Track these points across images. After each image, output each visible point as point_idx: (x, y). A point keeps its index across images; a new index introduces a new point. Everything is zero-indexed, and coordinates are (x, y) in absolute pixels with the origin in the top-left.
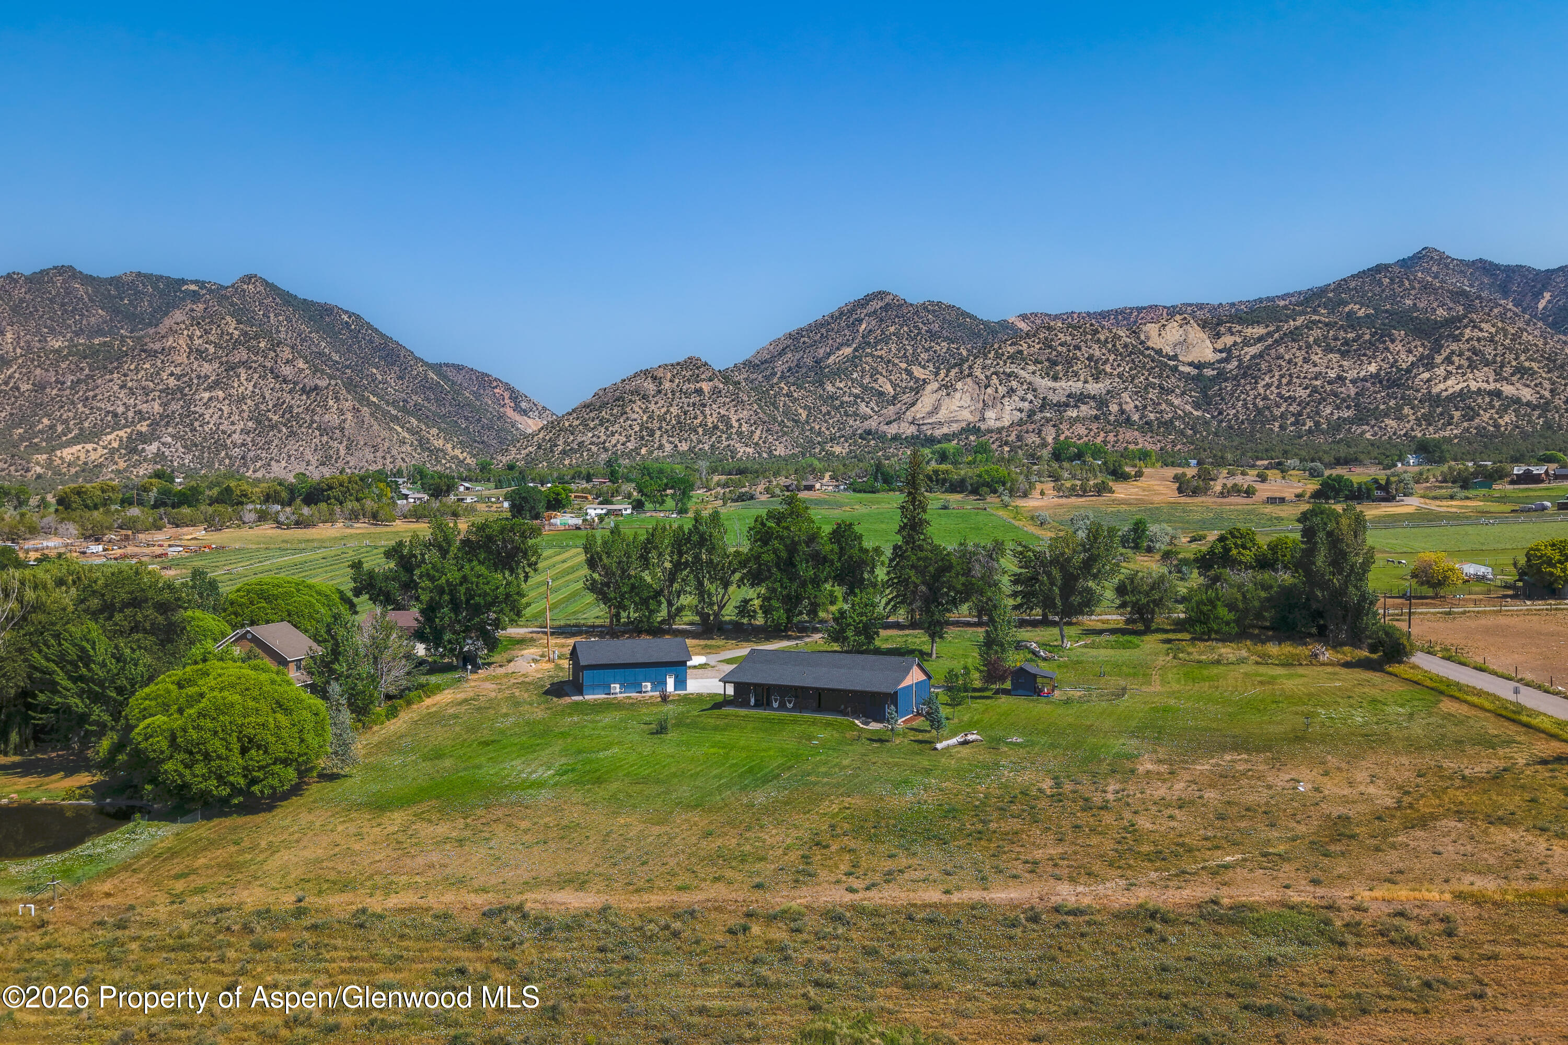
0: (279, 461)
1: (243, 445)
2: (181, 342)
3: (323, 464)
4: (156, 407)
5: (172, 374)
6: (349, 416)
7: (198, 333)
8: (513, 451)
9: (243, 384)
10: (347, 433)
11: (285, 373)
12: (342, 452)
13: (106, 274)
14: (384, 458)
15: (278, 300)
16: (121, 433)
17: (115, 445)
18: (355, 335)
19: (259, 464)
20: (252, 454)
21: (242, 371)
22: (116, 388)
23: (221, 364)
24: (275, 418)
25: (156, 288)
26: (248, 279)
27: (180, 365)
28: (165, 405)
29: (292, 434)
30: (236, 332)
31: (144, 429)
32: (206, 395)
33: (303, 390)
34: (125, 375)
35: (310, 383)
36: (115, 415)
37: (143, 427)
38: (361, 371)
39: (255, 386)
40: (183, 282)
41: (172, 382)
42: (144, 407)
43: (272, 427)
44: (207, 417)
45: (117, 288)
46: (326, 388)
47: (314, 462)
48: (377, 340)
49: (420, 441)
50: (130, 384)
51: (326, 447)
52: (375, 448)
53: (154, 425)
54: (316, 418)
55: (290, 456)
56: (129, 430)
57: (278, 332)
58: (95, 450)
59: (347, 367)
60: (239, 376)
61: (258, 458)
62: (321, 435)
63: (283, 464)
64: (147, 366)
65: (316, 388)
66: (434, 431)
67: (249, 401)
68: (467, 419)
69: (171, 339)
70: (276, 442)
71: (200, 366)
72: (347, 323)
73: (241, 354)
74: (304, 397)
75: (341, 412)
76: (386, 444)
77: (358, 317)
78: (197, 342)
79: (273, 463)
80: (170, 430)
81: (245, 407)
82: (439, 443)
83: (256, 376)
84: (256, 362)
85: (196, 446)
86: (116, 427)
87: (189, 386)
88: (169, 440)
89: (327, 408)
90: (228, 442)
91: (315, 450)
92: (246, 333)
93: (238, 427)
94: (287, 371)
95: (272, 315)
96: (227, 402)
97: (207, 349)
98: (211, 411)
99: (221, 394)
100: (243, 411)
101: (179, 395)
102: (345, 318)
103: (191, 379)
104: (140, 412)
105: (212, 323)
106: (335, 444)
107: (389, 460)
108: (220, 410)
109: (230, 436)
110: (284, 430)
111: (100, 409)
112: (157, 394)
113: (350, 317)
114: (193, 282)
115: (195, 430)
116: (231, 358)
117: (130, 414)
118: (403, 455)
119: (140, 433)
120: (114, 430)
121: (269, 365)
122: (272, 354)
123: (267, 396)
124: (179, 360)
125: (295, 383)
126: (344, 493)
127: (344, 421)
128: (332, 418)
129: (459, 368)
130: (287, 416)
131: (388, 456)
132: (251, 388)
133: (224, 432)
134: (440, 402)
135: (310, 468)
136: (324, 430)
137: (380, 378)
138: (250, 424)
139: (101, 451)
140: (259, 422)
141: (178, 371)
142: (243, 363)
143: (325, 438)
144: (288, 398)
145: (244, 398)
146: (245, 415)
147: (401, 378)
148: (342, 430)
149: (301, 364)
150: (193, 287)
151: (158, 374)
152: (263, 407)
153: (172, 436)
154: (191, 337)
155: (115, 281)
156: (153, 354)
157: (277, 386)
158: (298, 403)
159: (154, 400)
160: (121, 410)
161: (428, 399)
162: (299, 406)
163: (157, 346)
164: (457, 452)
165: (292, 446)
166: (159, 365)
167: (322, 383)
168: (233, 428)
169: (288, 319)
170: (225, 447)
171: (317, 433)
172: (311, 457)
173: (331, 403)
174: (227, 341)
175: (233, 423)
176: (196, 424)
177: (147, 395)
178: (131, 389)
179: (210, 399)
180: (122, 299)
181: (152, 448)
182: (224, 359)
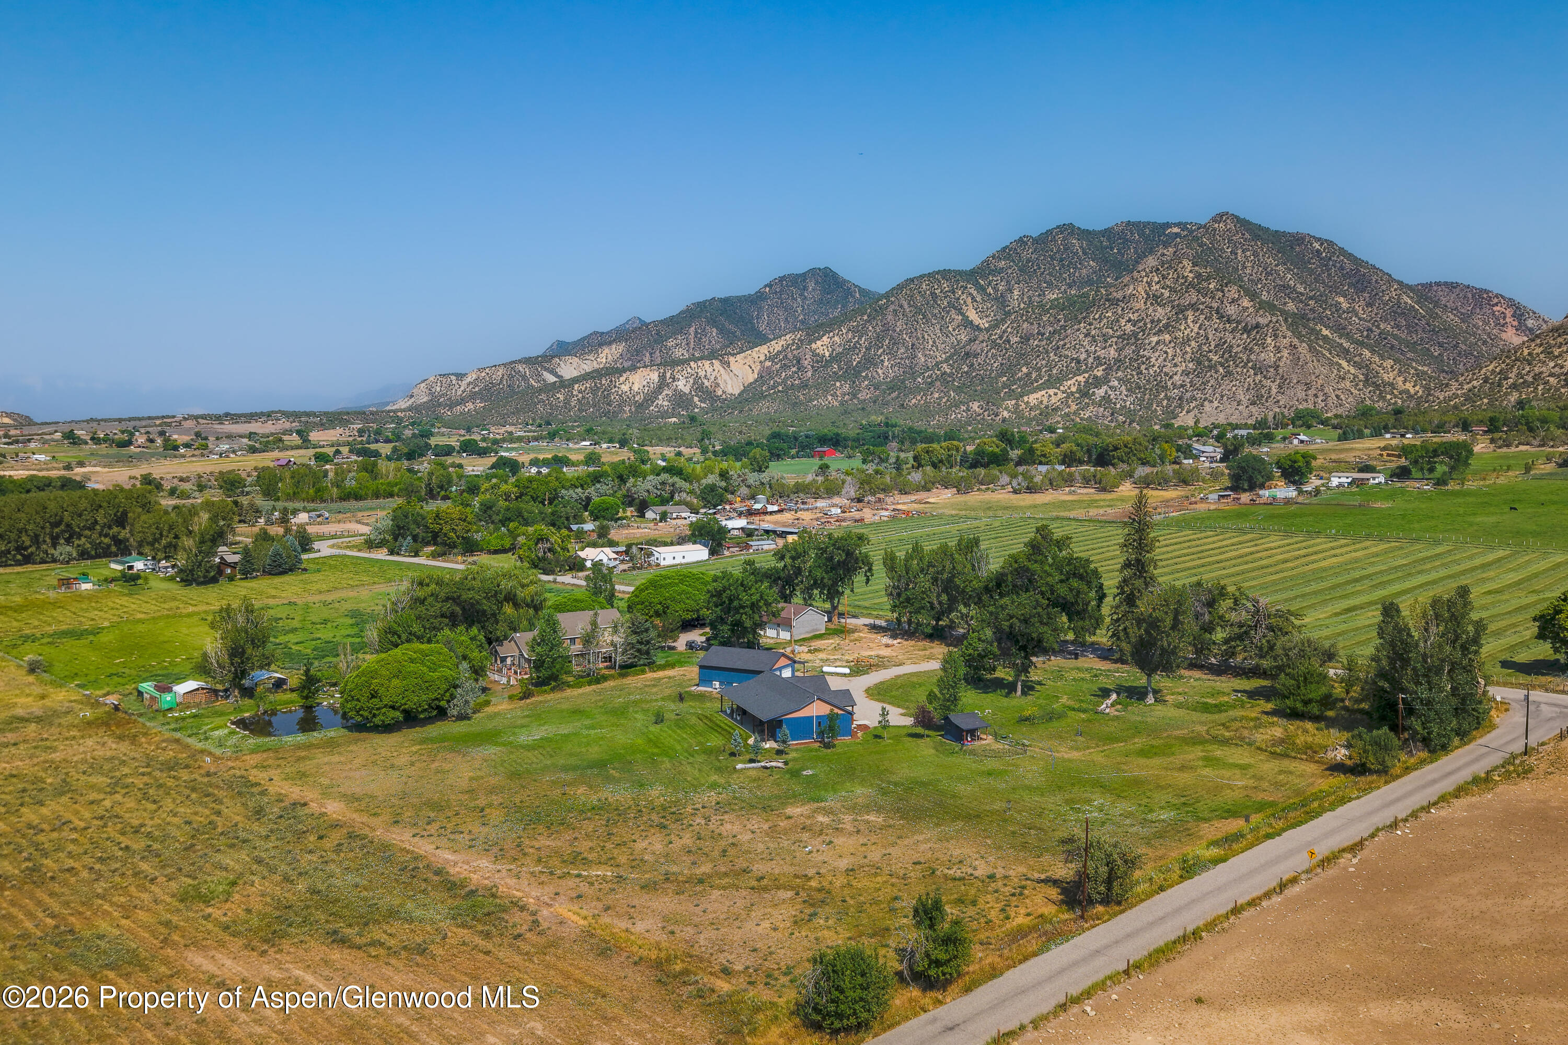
0: (1211, 402)
1: (1182, 386)
2: (1140, 289)
3: (1253, 403)
4: (1112, 352)
5: (1129, 321)
6: (1285, 353)
7: (1156, 279)
8: (1454, 385)
9: (1190, 327)
10: (1281, 371)
11: (1230, 312)
12: (1274, 391)
13: (1099, 227)
14: (1316, 396)
15: (1247, 236)
16: (1080, 378)
17: (1074, 389)
18: (1325, 264)
19: (1192, 405)
20: (1188, 395)
21: (1190, 313)
22: (1081, 336)
23: (1173, 307)
24: (1215, 358)
25: (1142, 234)
26: (1220, 217)
27: (1137, 311)
28: (1119, 350)
29: (1229, 373)
30: (1191, 275)
31: (1099, 374)
32: (1155, 339)
33: (1246, 330)
34: (1090, 324)
35: (1252, 321)
36: (1078, 362)
37: (1099, 372)
38: (1326, 302)
39: (1200, 328)
40: (1168, 225)
41: (1129, 328)
42: (1101, 353)
43: (1210, 367)
44: (1153, 360)
45: (1109, 239)
46: (1267, 325)
47: (1245, 402)
48: (1348, 265)
49: (1366, 376)
50: (1093, 332)
51: (1258, 386)
52: (1308, 386)
53: (1108, 369)
54: (1253, 357)
55: (1222, 396)
56: (1086, 375)
57: (1244, 267)
58: (1056, 394)
59: (1311, 298)
60: (1186, 319)
61: (1193, 398)
62: (1255, 374)
63: (1216, 404)
64: (1109, 314)
65: (1257, 326)
66: (1389, 363)
67: (1193, 343)
68: (1441, 345)
69: (1132, 287)
70: (1212, 382)
71: (1154, 311)
72: (1318, 251)
73: (1193, 297)
74: (1245, 336)
75: (1278, 349)
76: (1320, 382)
77: (1331, 243)
78: (1154, 288)
79: (1206, 403)
80: (1120, 373)
81: (1188, 349)
82: (1388, 377)
83: (1202, 317)
84: (1203, 303)
85: (1140, 388)
86: (1078, 372)
87: (1143, 331)
88: (1116, 383)
89: (1264, 346)
90: (1169, 383)
91: (1248, 389)
92: (1200, 274)
93: (1180, 369)
94: (1231, 310)
95: (1239, 251)
96: (1173, 345)
97: (1162, 294)
98: (1157, 354)
99: (1167, 337)
100: (1186, 352)
101: (1133, 340)
102: (1317, 245)
103: (1145, 324)
104: (1098, 358)
105: (1170, 267)
106: (1268, 383)
107: (1321, 398)
108: (1166, 352)
109: (1171, 377)
110: (1221, 370)
111: (1066, 357)
112: (1115, 340)
113: (1321, 245)
114: (1176, 225)
115: (1141, 373)
116: (1182, 301)
117: (1091, 360)
118: (1339, 393)
119: (1096, 377)
120: (1075, 375)
121: (1215, 305)
122: (1220, 294)
123: (1211, 337)
124: (1137, 306)
125: (1238, 322)
126: (1127, 454)
127: (1280, 359)
128: (1268, 357)
129: (1452, 286)
130: (1226, 356)
131: (1320, 394)
132: (1196, 330)
133: (1166, 374)
134: (1411, 328)
135: (1240, 408)
136: (1259, 369)
137: (1345, 305)
138: (1191, 365)
139: (1061, 395)
140: (1199, 363)
141: (1134, 317)
142: (1193, 306)
143: (1259, 377)
144: (1229, 337)
145: (1189, 340)
146: (1188, 357)
147: (1369, 305)
148: (1277, 367)
149: (1246, 303)
150: (1176, 230)
151: (1118, 321)
152: (1205, 348)
153: (1119, 380)
154: (1149, 284)
155: (1107, 233)
156: (1115, 302)
157: (1221, 326)
158: (1238, 341)
159: (1111, 346)
160: (1083, 357)
161: (1398, 327)
162: (1238, 346)
163: (1119, 295)
164: (1409, 386)
165: (1226, 385)
166: (1120, 312)
167: (1263, 321)
168: (1175, 370)
169: (1255, 254)
170: (1166, 388)
171: (1252, 372)
172: (1242, 397)
173: (1269, 340)
174: (1183, 284)
175: (1176, 365)
176: (1143, 367)
177: (1106, 341)
178: (1093, 337)
179: (1158, 343)
180: (1112, 249)
181: (1100, 392)
182: (1176, 303)
